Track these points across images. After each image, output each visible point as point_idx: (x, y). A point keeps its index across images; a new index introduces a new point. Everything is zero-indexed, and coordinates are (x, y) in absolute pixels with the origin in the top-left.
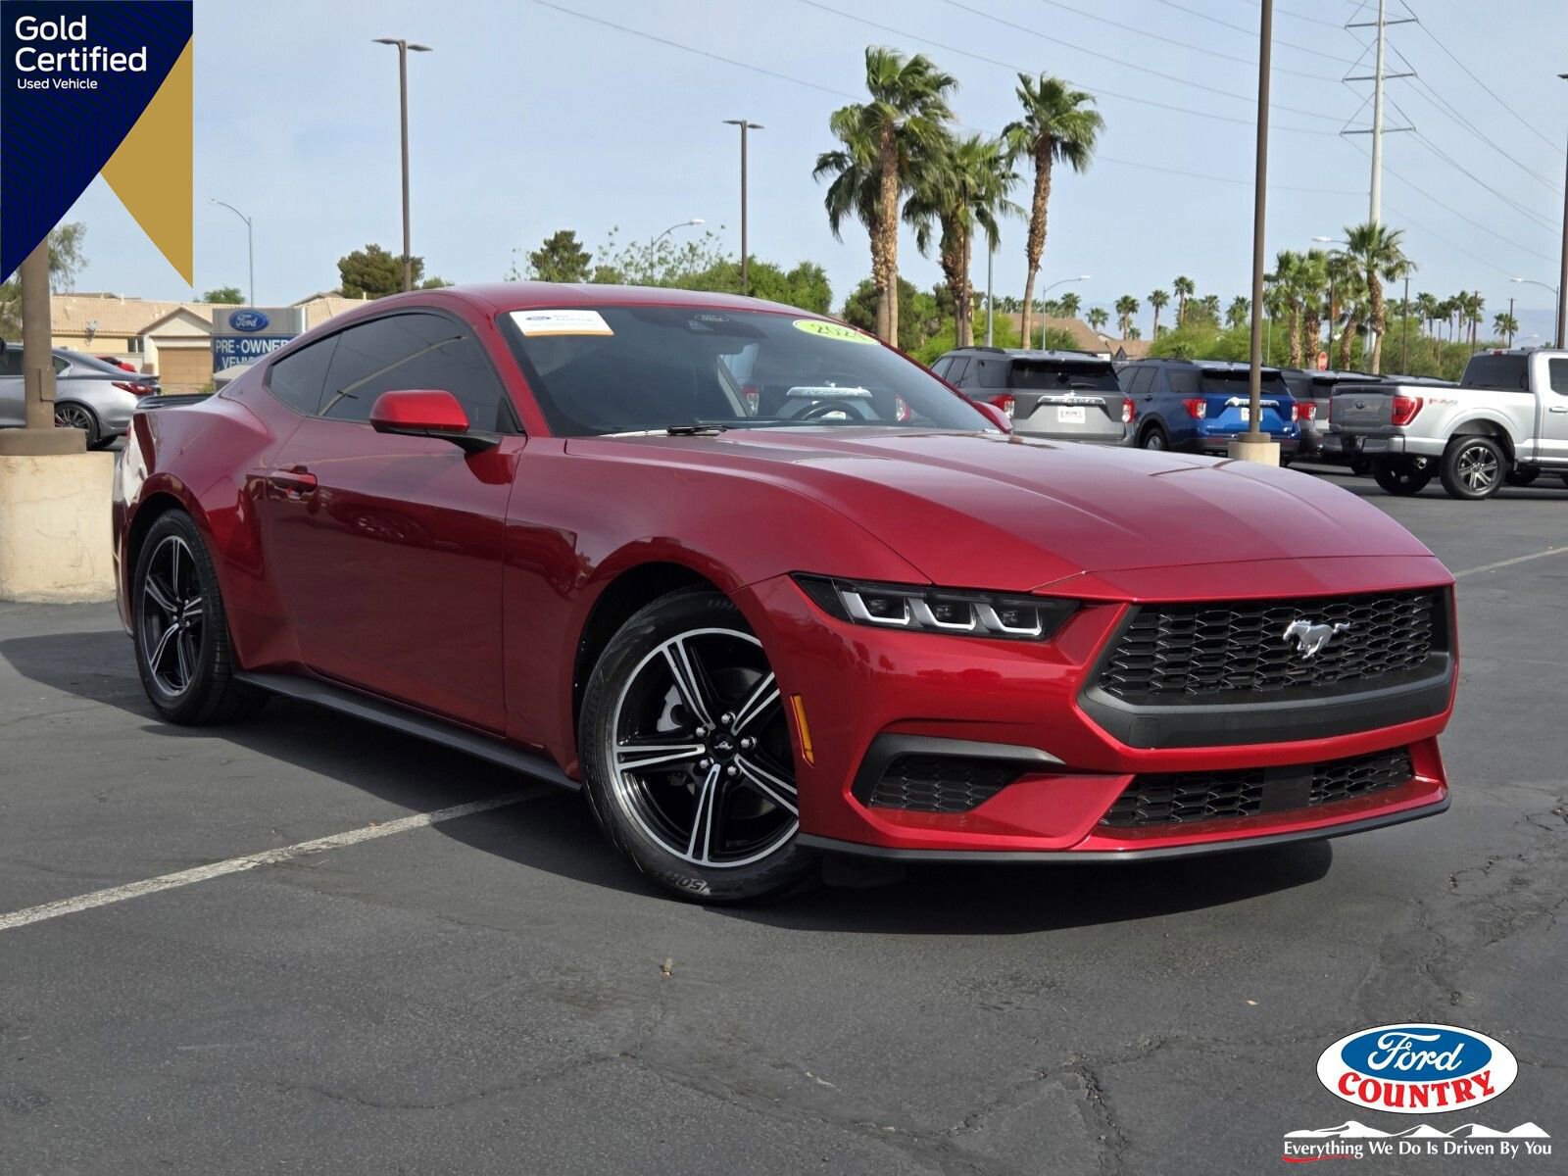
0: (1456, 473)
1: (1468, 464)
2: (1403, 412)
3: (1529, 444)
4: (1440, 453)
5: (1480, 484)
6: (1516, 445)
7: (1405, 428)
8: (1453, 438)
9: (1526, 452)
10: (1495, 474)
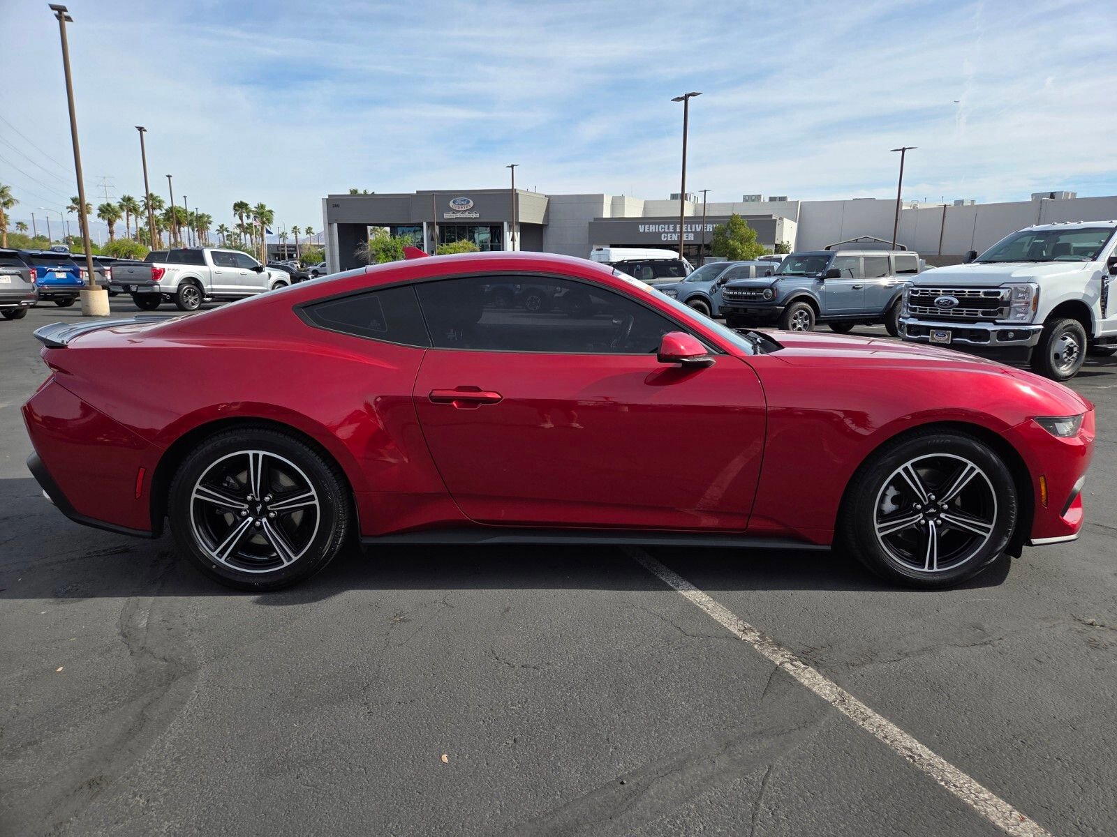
0: (183, 300)
1: (187, 296)
2: (158, 274)
3: (209, 287)
4: (175, 292)
5: (193, 304)
6: (205, 288)
7: (159, 281)
8: (180, 285)
9: (208, 290)
10: (198, 300)
